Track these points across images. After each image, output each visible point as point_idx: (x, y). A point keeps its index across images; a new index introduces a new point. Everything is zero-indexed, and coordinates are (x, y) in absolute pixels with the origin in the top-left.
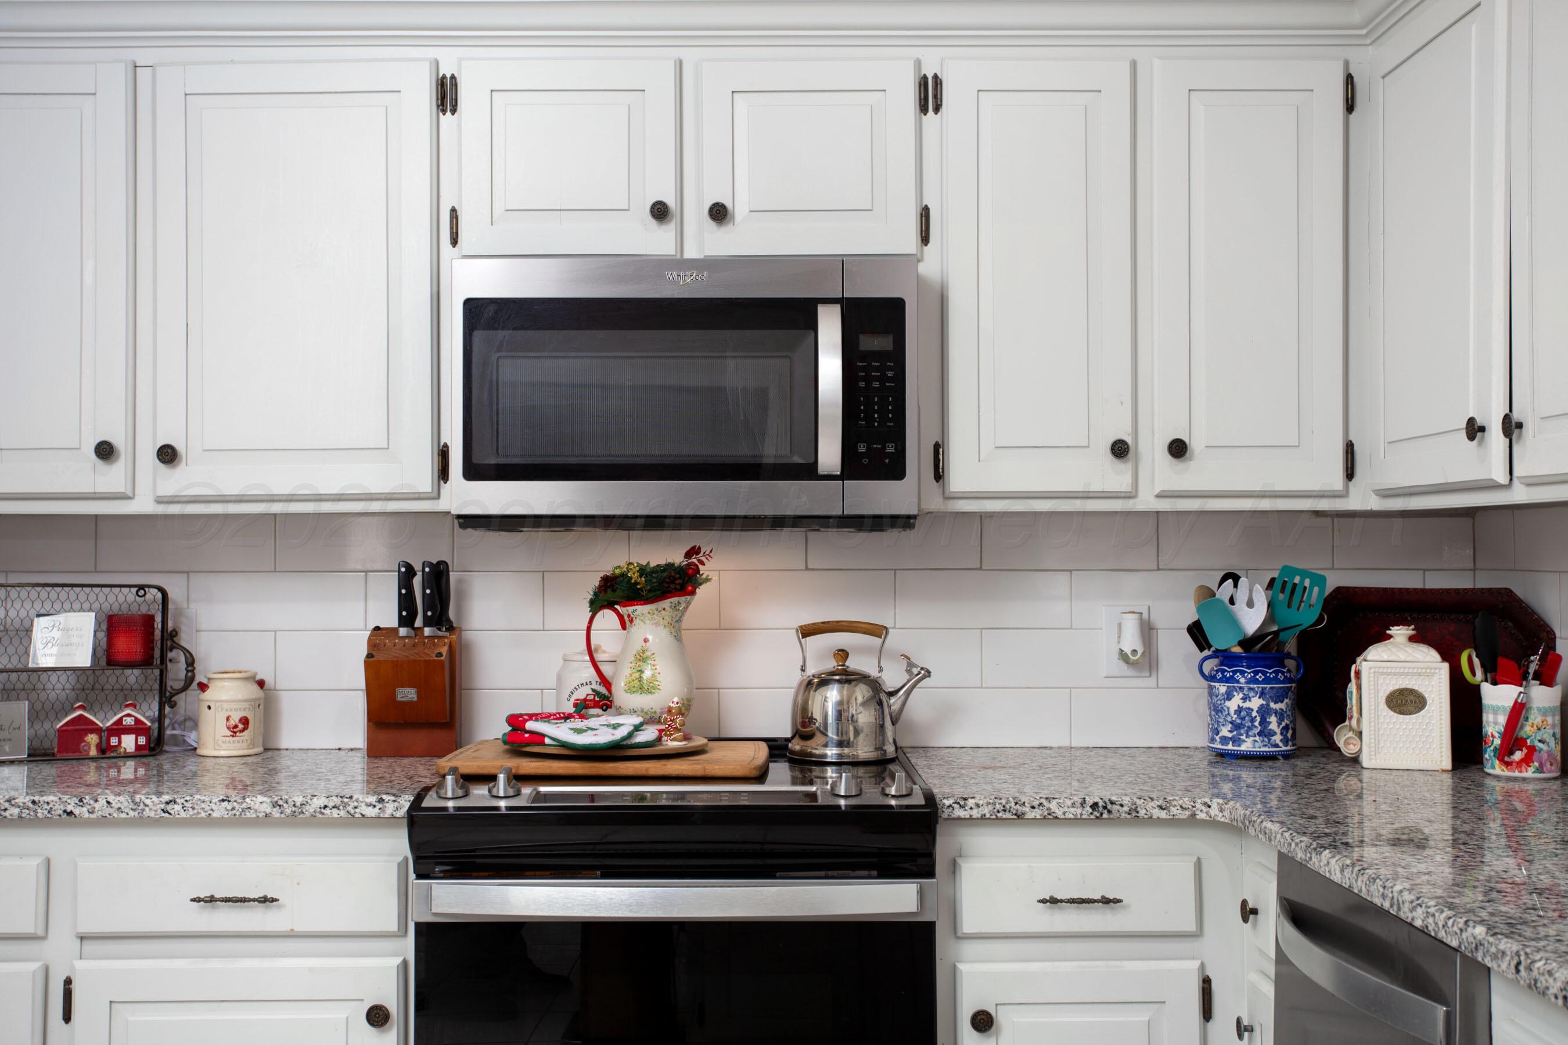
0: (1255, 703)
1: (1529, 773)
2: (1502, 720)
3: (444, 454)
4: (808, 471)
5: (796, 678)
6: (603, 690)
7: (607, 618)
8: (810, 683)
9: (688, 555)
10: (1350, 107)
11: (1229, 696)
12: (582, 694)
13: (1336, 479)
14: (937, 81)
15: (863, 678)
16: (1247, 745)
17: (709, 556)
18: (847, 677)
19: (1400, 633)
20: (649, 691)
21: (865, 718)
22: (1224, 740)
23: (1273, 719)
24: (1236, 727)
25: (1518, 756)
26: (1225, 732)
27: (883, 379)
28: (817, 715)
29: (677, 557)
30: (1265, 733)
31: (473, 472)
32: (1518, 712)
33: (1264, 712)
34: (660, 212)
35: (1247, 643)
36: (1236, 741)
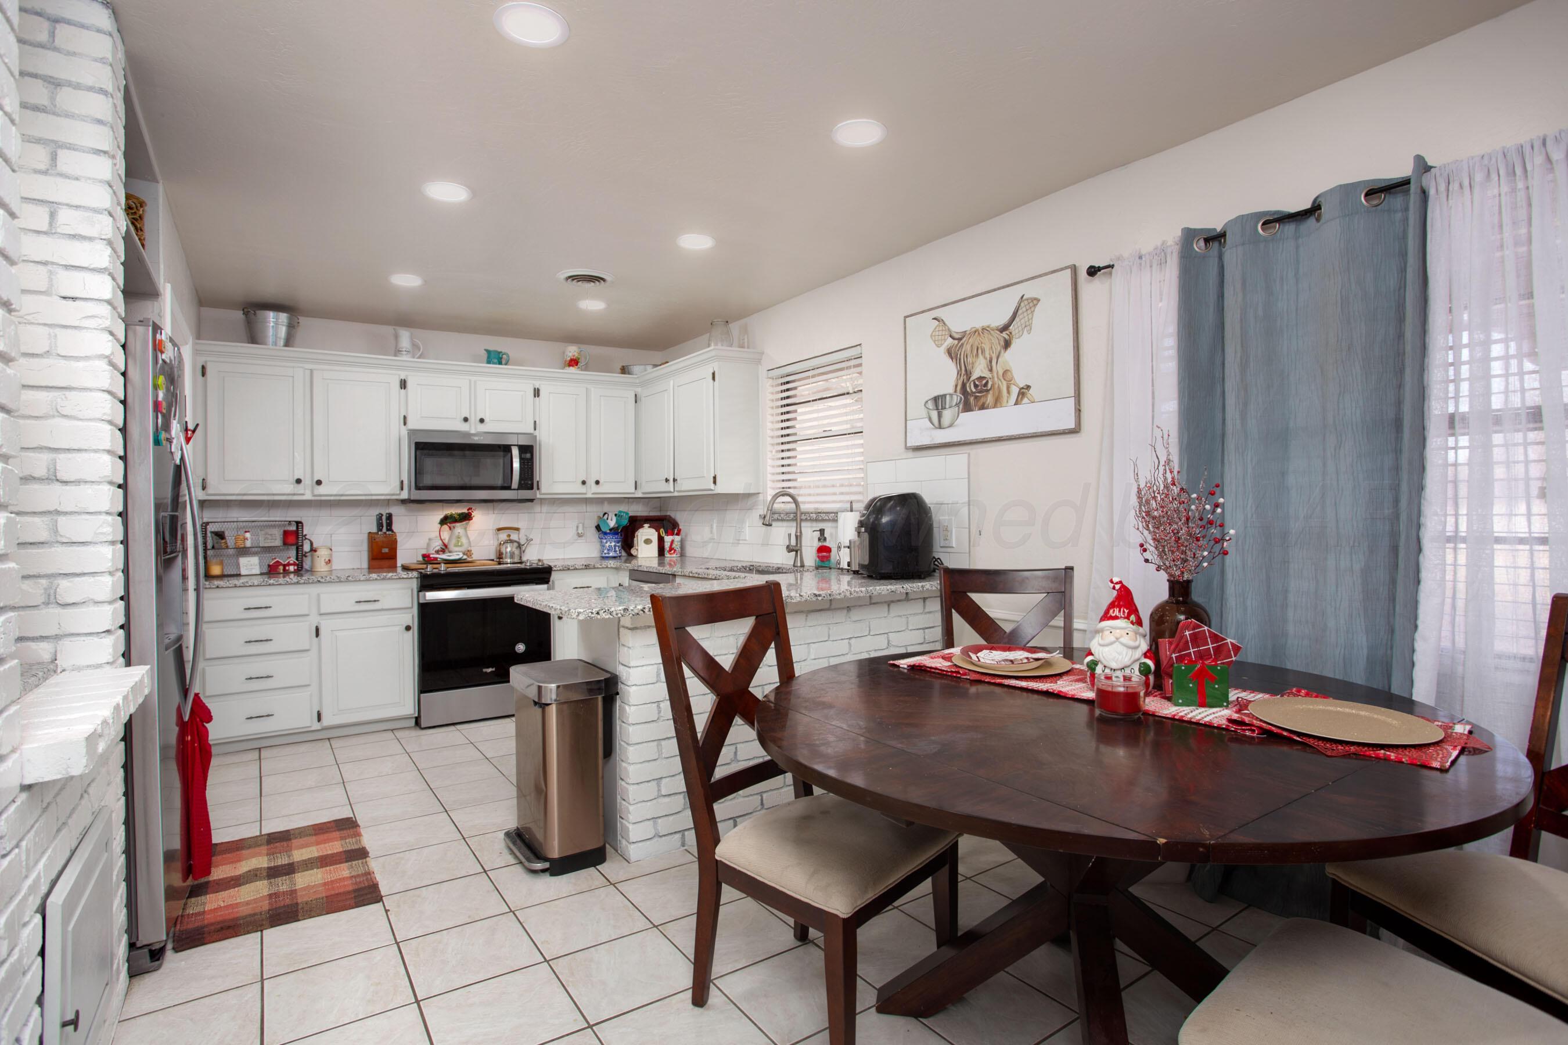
0: (613, 544)
1: (675, 555)
2: (669, 544)
3: (402, 482)
4: (509, 488)
5: (496, 543)
6: (444, 547)
7: (445, 527)
8: (500, 544)
9: (468, 510)
10: (636, 402)
11: (606, 542)
12: (437, 549)
13: (633, 490)
14: (538, 390)
15: (516, 541)
16: (611, 554)
17: (475, 510)
18: (512, 541)
19: (646, 526)
20: (461, 546)
21: (517, 552)
22: (605, 554)
23: (617, 548)
24: (608, 550)
25: (672, 552)
26: (606, 551)
27: (528, 465)
28: (504, 552)
29: (465, 511)
30: (615, 551)
31: (418, 488)
32: (672, 542)
33: (615, 546)
34: (466, 420)
35: (611, 530)
36: (608, 553)
